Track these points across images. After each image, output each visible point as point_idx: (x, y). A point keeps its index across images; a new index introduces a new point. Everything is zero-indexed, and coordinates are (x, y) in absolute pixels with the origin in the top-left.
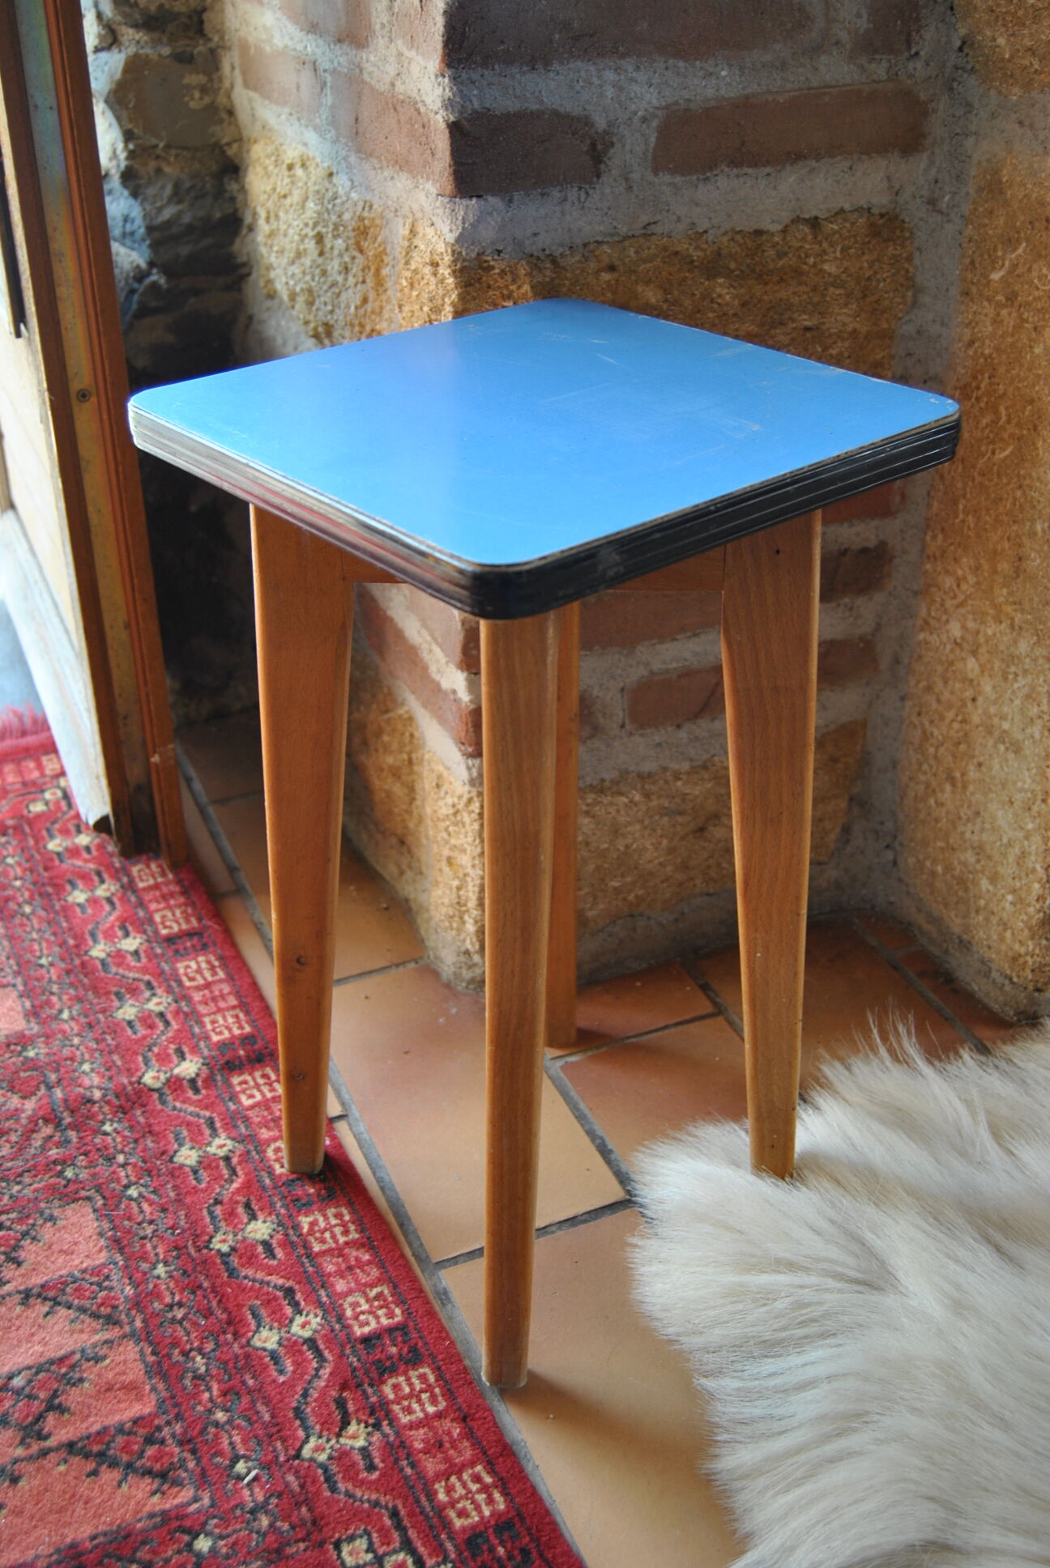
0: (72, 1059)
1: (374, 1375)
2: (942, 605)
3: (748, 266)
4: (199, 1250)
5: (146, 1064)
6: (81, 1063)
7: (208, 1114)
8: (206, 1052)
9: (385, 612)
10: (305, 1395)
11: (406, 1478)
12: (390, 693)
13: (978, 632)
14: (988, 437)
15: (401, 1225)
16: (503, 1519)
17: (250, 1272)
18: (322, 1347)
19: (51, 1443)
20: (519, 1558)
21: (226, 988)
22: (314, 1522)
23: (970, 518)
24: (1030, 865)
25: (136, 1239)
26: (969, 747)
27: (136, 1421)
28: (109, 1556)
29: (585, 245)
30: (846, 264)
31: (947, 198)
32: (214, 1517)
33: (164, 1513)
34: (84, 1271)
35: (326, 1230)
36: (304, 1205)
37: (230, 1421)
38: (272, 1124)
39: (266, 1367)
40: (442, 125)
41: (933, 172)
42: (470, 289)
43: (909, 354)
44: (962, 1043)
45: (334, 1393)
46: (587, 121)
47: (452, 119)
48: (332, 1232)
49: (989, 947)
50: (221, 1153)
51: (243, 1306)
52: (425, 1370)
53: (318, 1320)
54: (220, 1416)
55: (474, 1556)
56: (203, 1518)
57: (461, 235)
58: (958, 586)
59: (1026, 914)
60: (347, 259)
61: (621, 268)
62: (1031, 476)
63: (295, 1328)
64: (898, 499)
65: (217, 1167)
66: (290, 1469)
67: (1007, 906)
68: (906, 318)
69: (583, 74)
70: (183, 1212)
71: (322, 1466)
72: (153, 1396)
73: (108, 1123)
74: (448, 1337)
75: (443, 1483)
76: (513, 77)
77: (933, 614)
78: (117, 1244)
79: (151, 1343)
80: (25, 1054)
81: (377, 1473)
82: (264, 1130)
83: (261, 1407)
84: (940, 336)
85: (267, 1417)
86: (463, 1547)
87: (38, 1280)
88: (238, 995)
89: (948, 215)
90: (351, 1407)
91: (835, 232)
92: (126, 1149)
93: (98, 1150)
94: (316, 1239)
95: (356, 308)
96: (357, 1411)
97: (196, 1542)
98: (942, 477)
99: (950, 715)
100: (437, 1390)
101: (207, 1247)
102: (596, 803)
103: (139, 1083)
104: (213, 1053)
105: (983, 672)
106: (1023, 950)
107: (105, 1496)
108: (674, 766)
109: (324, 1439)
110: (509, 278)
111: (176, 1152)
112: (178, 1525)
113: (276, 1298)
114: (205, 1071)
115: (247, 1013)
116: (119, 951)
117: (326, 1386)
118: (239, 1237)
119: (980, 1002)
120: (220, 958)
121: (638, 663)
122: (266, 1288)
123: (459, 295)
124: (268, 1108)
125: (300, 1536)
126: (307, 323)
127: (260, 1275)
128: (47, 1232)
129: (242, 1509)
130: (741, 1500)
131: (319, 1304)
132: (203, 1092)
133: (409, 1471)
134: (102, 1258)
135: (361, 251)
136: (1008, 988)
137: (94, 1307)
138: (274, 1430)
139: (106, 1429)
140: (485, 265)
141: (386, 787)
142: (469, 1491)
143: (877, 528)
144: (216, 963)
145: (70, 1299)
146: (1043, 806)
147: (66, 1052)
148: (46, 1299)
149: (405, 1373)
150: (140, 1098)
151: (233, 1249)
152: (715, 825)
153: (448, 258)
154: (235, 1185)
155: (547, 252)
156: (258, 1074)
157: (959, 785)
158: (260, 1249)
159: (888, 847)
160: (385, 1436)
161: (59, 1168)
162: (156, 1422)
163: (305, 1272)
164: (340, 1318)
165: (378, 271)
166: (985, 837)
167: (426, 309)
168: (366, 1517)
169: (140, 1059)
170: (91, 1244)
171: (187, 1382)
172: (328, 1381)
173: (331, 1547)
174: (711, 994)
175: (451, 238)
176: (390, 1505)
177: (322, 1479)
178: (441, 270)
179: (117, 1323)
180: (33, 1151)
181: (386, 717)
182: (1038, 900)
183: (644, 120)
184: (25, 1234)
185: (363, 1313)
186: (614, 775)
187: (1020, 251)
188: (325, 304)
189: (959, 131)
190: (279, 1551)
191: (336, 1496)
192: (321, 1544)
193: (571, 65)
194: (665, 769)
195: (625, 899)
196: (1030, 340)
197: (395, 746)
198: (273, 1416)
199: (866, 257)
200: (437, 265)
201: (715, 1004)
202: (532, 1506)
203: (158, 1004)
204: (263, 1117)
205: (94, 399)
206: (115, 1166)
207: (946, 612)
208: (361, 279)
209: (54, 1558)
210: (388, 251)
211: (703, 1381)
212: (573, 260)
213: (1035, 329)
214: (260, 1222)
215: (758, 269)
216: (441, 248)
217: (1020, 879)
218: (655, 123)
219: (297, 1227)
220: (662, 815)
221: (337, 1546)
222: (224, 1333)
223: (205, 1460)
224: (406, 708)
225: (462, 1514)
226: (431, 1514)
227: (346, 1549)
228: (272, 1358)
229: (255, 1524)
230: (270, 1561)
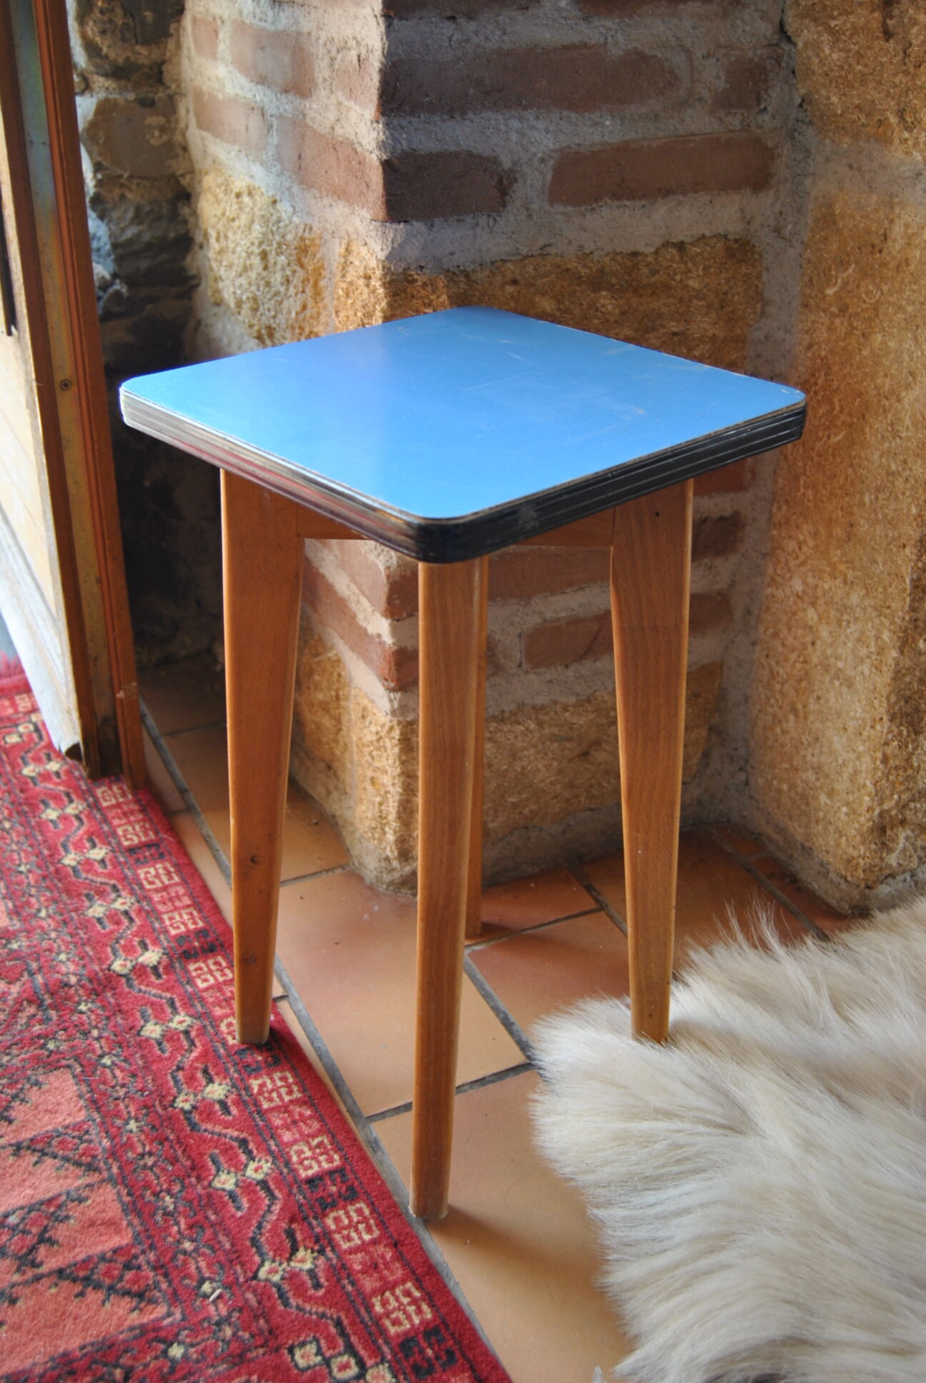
0: (50, 950)
1: (319, 1210)
2: (786, 565)
3: (627, 281)
4: (165, 1108)
5: (114, 954)
6: (58, 954)
7: (169, 995)
8: (166, 944)
9: (317, 570)
10: (260, 1227)
11: (347, 1294)
12: (320, 639)
13: (816, 587)
14: (824, 424)
15: (337, 1086)
16: (431, 1326)
17: (209, 1126)
18: (273, 1187)
19: (43, 1269)
20: (445, 1358)
21: (181, 891)
22: (271, 1332)
23: (810, 493)
24: (862, 781)
25: (111, 1099)
26: (809, 683)
27: (116, 1251)
28: (96, 1362)
29: (493, 263)
30: (706, 280)
31: (789, 227)
32: (185, 1329)
33: (142, 1326)
34: (67, 1127)
35: (273, 1090)
36: (254, 1070)
37: (196, 1250)
38: (224, 1004)
39: (225, 1205)
40: (376, 163)
41: (778, 206)
42: (397, 298)
43: (759, 356)
44: (806, 932)
45: (284, 1225)
46: (495, 161)
47: (385, 157)
48: (278, 1092)
49: (827, 852)
50: (182, 1027)
51: (204, 1154)
52: (361, 1205)
53: (269, 1165)
54: (188, 1245)
55: (407, 1357)
56: (175, 1330)
57: (390, 253)
58: (800, 548)
59: (858, 823)
60: (288, 272)
61: (522, 282)
62: (860, 457)
63: (250, 1172)
64: (749, 476)
65: (179, 1039)
66: (248, 1288)
67: (843, 816)
68: (756, 326)
69: (493, 122)
70: (150, 1077)
71: (275, 1285)
72: (130, 1230)
73: (83, 1004)
74: (379, 1178)
75: (379, 1298)
76: (435, 124)
77: (779, 572)
78: (95, 1104)
79: (126, 1186)
80: (9, 946)
81: (323, 1290)
82: (217, 1008)
83: (222, 1238)
84: (784, 341)
85: (228, 1246)
86: (398, 1349)
87: (26, 1135)
88: (191, 896)
89: (790, 241)
90: (299, 1236)
91: (698, 254)
92: (100, 1025)
93: (76, 1026)
94: (265, 1098)
95: (297, 313)
96: (304, 1240)
97: (170, 1350)
98: (786, 458)
99: (793, 656)
100: (372, 1221)
101: (172, 1106)
102: (498, 730)
103: (109, 970)
104: (172, 945)
105: (820, 620)
106: (855, 854)
107: (91, 1313)
108: (563, 699)
109: (277, 1263)
110: (429, 289)
111: (142, 1027)
112: (155, 1336)
113: (232, 1148)
114: (165, 960)
115: (200, 911)
116: (88, 859)
117: (278, 1220)
118: (199, 1097)
119: (820, 898)
120: (174, 865)
121: (534, 612)
122: (223, 1139)
123: (388, 303)
124: (220, 990)
125: (259, 1343)
126: (251, 326)
127: (218, 1129)
128: (34, 1095)
129: (209, 1322)
130: (630, 1308)
131: (269, 1152)
132: (164, 977)
133: (349, 1288)
134: (82, 1116)
135: (302, 266)
136: (843, 886)
137: (77, 1157)
138: (234, 1256)
139: (89, 1259)
140: (410, 278)
141: (317, 719)
142: (401, 1304)
143: (732, 500)
144: (172, 870)
145: (56, 1150)
146: (872, 731)
147: (45, 944)
148: (34, 1150)
149: (344, 1208)
150: (110, 982)
151: (194, 1107)
152: (596, 750)
153: (379, 273)
154: (194, 1054)
155: (461, 268)
156: (210, 962)
157: (801, 715)
158: (217, 1107)
159: (741, 769)
160: (329, 1260)
161: (42, 1041)
162: (133, 1251)
163: (257, 1126)
164: (288, 1163)
165: (316, 283)
166: (823, 759)
167: (359, 314)
168: (315, 1327)
169: (109, 950)
170: (72, 1105)
171: (159, 1218)
172: (279, 1215)
173: (286, 1351)
174: (594, 893)
175: (382, 255)
176: (335, 1316)
177: (276, 1296)
178: (373, 282)
179: (97, 1170)
180: (19, 1027)
181: (316, 660)
182: (868, 811)
183: (542, 160)
184: (14, 1097)
185: (306, 1158)
186: (513, 707)
187: (850, 271)
188: (269, 310)
189: (799, 172)
190: (241, 1356)
191: (288, 1309)
192: (277, 1349)
193: (483, 115)
194: (555, 702)
195: (521, 813)
196: (859, 344)
197: (324, 685)
198: (233, 1245)
199: (723, 275)
200: (370, 278)
201: (597, 901)
202: (454, 1315)
203: (123, 904)
204: (216, 997)
205: (74, 388)
206: (90, 1039)
207: (789, 570)
208: (301, 289)
209: (49, 1365)
210: (325, 266)
211: (595, 1211)
212: (483, 275)
213: (863, 335)
214: (216, 1084)
215: (634, 284)
216: (373, 263)
217: (853, 793)
218: (551, 163)
219: (248, 1088)
220: (552, 741)
221: (291, 1351)
222: (189, 1177)
223: (175, 1283)
224: (335, 652)
225: (396, 1322)
226: (370, 1323)
227: (298, 1354)
228: (230, 1197)
229: (221, 1334)
230: (235, 1365)
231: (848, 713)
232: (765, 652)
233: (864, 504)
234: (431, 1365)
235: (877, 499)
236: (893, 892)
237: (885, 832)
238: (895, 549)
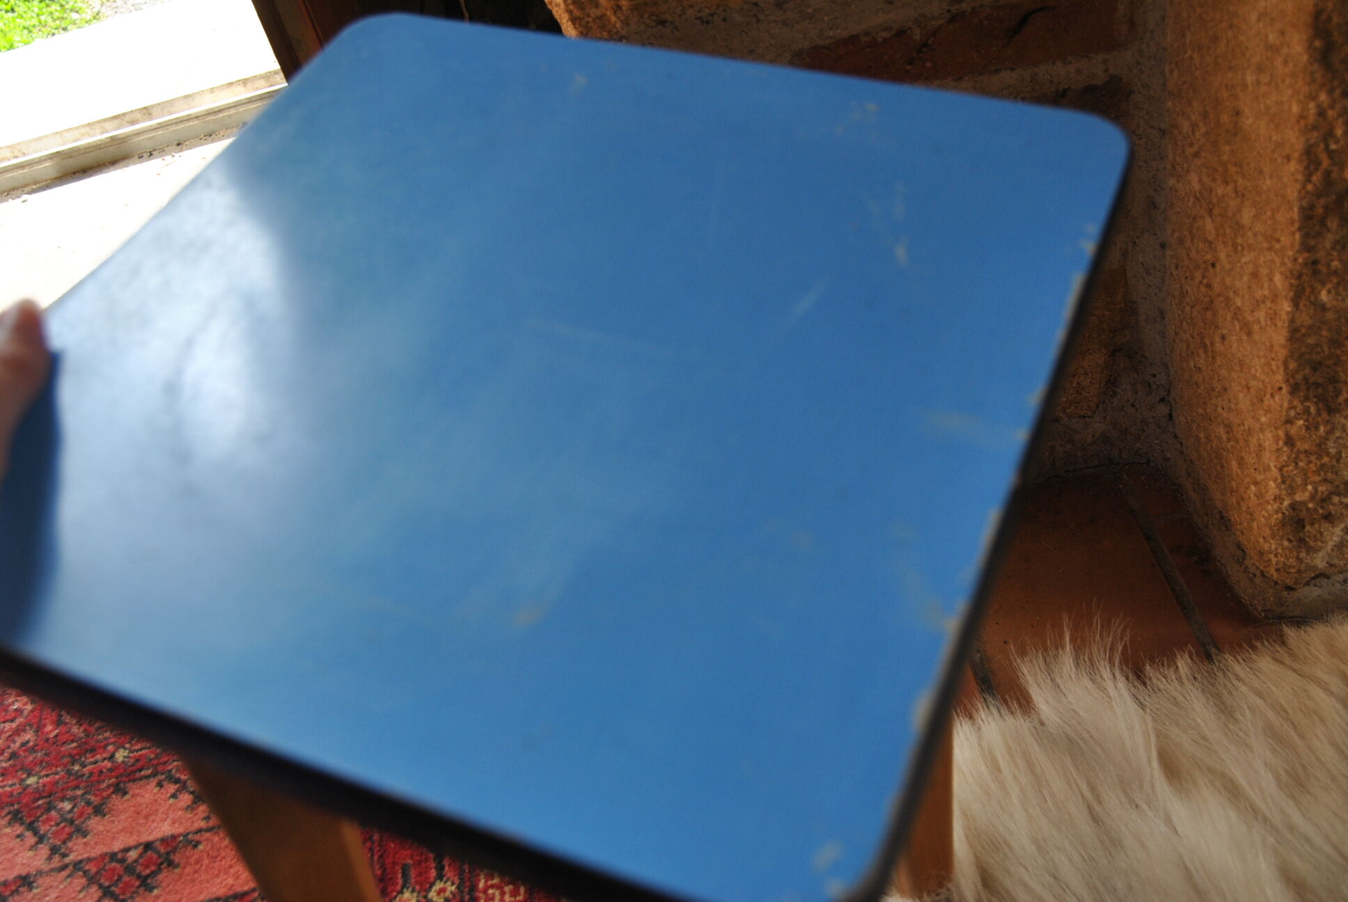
2: (1183, 151)
26: (1214, 315)
51: (397, 864)
53: (453, 888)
58: (1194, 132)
59: (1266, 510)
99: (1199, 275)
106: (1267, 547)
119: (1230, 588)
131: (460, 871)
136: (1258, 580)
143: (1105, 62)
157: (1210, 353)
159: (1162, 400)
166: (1232, 416)
182: (1275, 499)
231: (1250, 369)
232: (1175, 261)
233: (1247, 87)
235: (1258, 80)
237: (1304, 527)
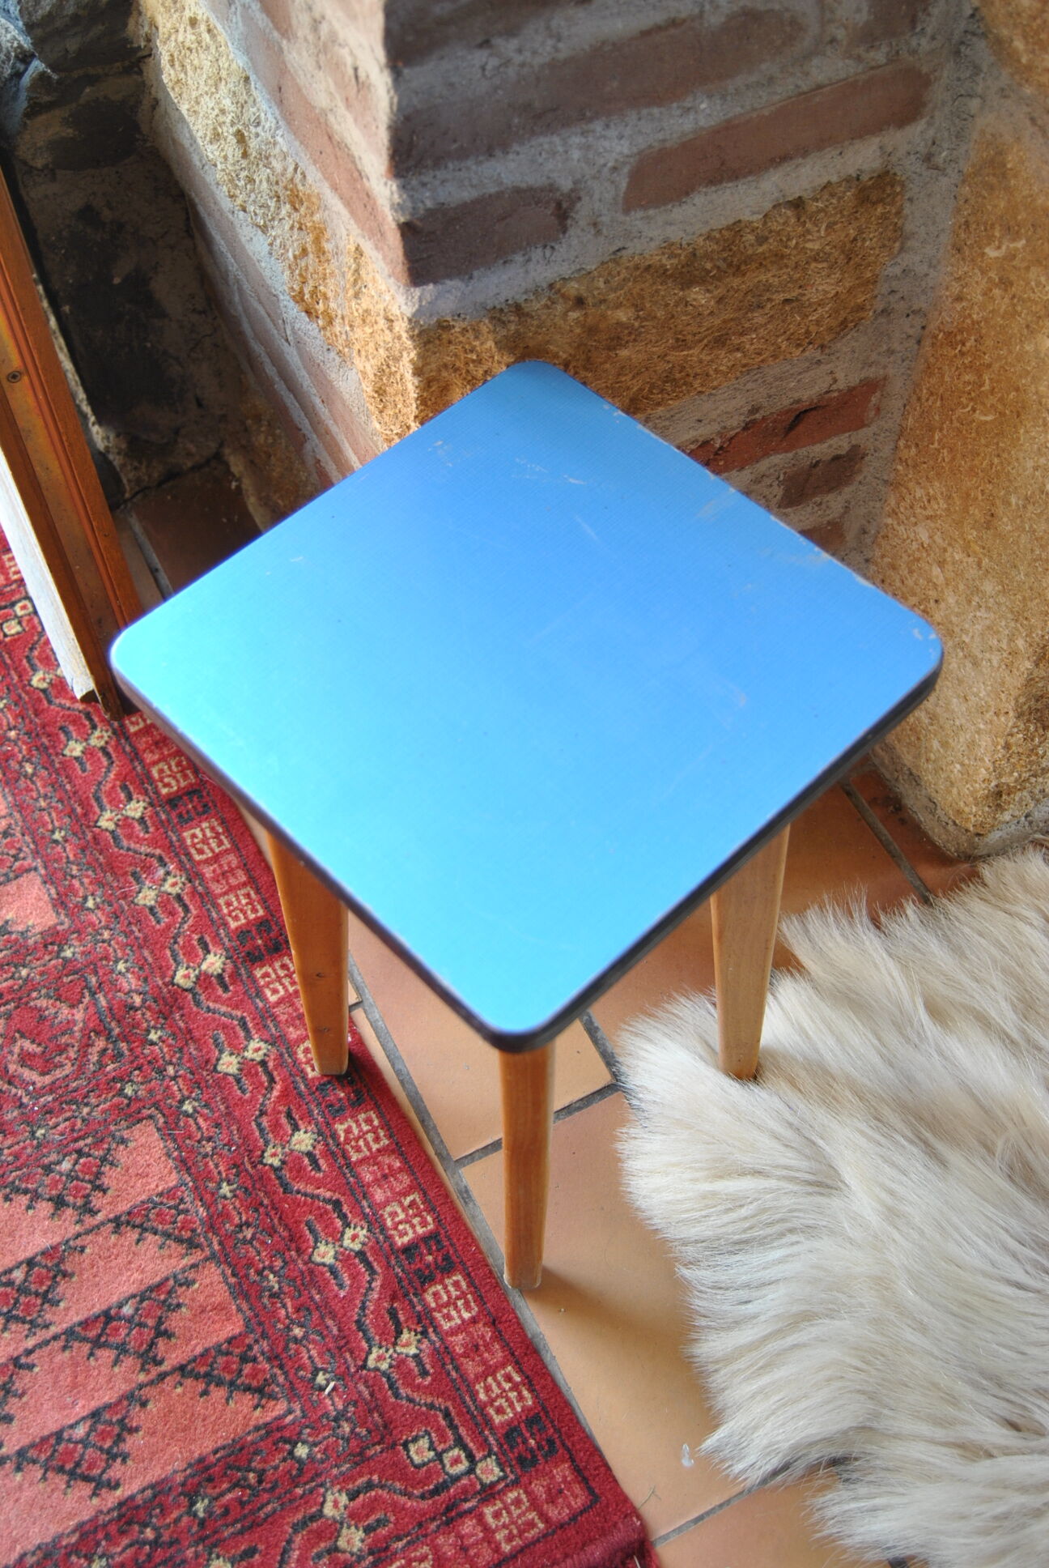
0: (107, 958)
1: (417, 1284)
2: (911, 507)
4: (254, 1166)
5: (175, 960)
6: (116, 962)
8: (227, 943)
10: (363, 1308)
11: (453, 1381)
14: (969, 395)
15: (422, 1122)
16: (532, 1413)
17: (301, 1186)
18: (371, 1259)
19: (165, 1367)
20: (546, 1448)
21: (233, 859)
22: (385, 1427)
23: (945, 452)
24: (979, 755)
25: (199, 1158)
27: (230, 1341)
28: (230, 1468)
29: (551, 286)
30: (830, 237)
31: (944, 154)
32: (307, 1427)
33: (266, 1425)
34: (160, 1195)
35: (359, 1137)
36: (338, 1111)
37: (306, 1336)
38: (298, 1022)
39: (327, 1282)
40: (394, 225)
41: (931, 132)
42: (431, 346)
43: (893, 292)
45: (386, 1305)
46: (552, 188)
47: (402, 220)
48: (365, 1140)
50: (258, 1057)
52: (458, 1277)
53: (365, 1232)
54: (298, 1332)
55: (512, 1447)
56: (298, 1429)
57: (418, 309)
58: (929, 501)
61: (590, 301)
63: (347, 1242)
64: (872, 412)
65: (257, 1073)
66: (360, 1378)
68: (892, 263)
69: (546, 146)
70: (235, 1127)
71: (384, 1374)
72: (240, 1316)
73: (153, 1031)
74: (474, 1240)
75: (482, 1384)
76: (468, 169)
78: (184, 1165)
79: (230, 1265)
80: (63, 955)
81: (429, 1378)
82: (291, 1029)
83: (330, 1322)
84: (926, 275)
85: (335, 1331)
86: (502, 1441)
87: (123, 1207)
88: (244, 866)
89: (944, 170)
90: (402, 1318)
91: (820, 211)
92: (174, 1060)
93: (149, 1062)
94: (352, 1147)
96: (406, 1321)
97: (296, 1450)
100: (469, 1296)
101: (261, 1162)
103: (173, 985)
104: (234, 943)
105: (947, 584)
107: (218, 1413)
109: (384, 1349)
110: (470, 335)
111: (218, 1060)
112: (278, 1435)
113: (326, 1212)
114: (229, 966)
115: (257, 892)
116: (127, 818)
117: (380, 1299)
118: (287, 1150)
119: (925, 834)
120: (222, 823)
122: (317, 1202)
123: (418, 355)
124: (292, 1004)
125: (376, 1439)
127: (310, 1189)
128: (121, 1155)
129: (327, 1418)
130: (718, 1380)
131: (364, 1216)
132: (231, 988)
133: (454, 1374)
134: (173, 1180)
137: (176, 1232)
139: (207, 1350)
140: (445, 326)
142: (503, 1390)
143: (850, 438)
144: (220, 829)
145: (155, 1224)
147: (99, 948)
148: (134, 1227)
149: (442, 1282)
150: (176, 1000)
151: (283, 1162)
153: (404, 323)
154: (275, 1093)
155: (511, 302)
156: (277, 965)
158: (306, 1161)
160: (432, 1343)
161: (119, 1085)
162: (247, 1341)
163: (348, 1183)
164: (383, 1229)
165: (318, 240)
166: (938, 710)
167: (382, 351)
168: (425, 1419)
169: (168, 953)
170: (162, 1166)
171: (265, 1301)
172: (380, 1293)
173: (401, 1448)
175: (407, 309)
176: (443, 1407)
177: (387, 1386)
178: (397, 328)
179: (198, 1246)
180: (92, 1067)
183: (615, 169)
184: (104, 1160)
185: (401, 1222)
187: (1019, 245)
189: (963, 92)
190: (361, 1454)
191: (399, 1401)
192: (394, 1445)
193: (533, 143)
196: (1021, 335)
198: (340, 1330)
199: (852, 225)
200: (393, 323)
202: (553, 1400)
203: (174, 885)
204: (289, 1014)
205: (25, 379)
206: (168, 1080)
207: (915, 515)
209: (188, 1472)
211: (683, 1270)
212: (538, 306)
213: (1028, 328)
214: (302, 1132)
215: (736, 260)
216: (396, 313)
217: (969, 759)
218: (626, 170)
219: (334, 1136)
221: (405, 1445)
222: (289, 1250)
223: (291, 1377)
225: (500, 1411)
226: (476, 1413)
227: (412, 1448)
228: (332, 1273)
229: (339, 1431)
230: (357, 1464)
231: (970, 688)
232: (881, 577)
233: (1009, 504)
234: (534, 1456)
235: (1024, 507)
236: (1005, 836)
237: (1001, 797)
238: (1040, 569)
